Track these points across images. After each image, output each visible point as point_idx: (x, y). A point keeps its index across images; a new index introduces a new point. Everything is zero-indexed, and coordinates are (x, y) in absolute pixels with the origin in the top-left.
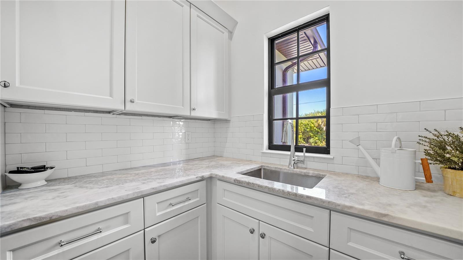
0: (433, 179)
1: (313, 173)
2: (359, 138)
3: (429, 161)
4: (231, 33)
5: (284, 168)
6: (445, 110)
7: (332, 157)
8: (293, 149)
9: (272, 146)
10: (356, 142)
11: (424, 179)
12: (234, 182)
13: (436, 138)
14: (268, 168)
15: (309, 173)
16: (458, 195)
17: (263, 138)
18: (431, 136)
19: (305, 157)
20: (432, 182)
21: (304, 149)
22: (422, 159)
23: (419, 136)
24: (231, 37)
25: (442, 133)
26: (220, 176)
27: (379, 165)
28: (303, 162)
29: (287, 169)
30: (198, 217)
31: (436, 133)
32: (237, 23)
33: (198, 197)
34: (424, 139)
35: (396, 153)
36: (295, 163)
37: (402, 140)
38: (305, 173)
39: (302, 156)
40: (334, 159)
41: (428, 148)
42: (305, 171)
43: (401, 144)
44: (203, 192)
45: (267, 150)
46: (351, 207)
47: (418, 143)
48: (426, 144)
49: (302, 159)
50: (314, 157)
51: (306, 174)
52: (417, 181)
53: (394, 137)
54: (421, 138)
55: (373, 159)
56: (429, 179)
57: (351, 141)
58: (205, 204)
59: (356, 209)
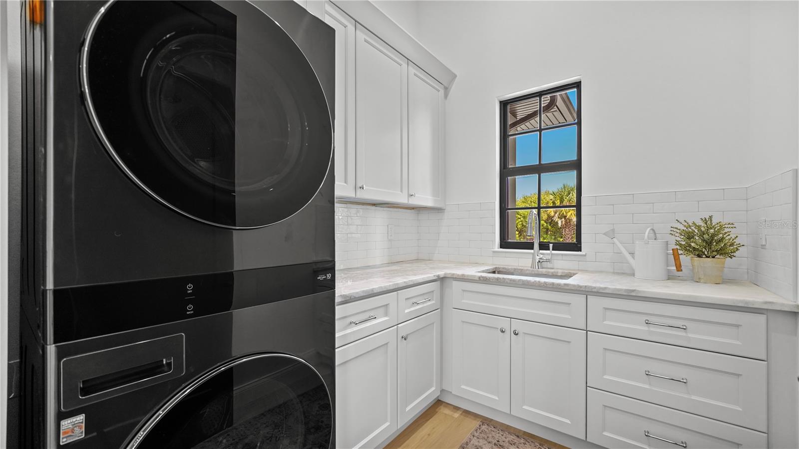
0: (683, 268)
1: (562, 272)
2: (613, 230)
3: (680, 252)
4: (446, 89)
5: (526, 268)
6: (698, 201)
7: (584, 253)
8: (536, 246)
9: (505, 244)
10: (611, 234)
11: (675, 268)
12: (478, 279)
13: (685, 229)
14: (505, 270)
15: (557, 273)
16: (702, 281)
17: (495, 233)
18: (682, 228)
19: (552, 254)
20: (682, 271)
21: (551, 245)
22: (673, 250)
23: (672, 227)
24: (446, 96)
25: (691, 224)
26: (458, 275)
27: (633, 258)
28: (548, 261)
29: (529, 270)
30: (433, 323)
31: (686, 224)
32: (456, 76)
33: (433, 300)
34: (675, 230)
35: (648, 244)
36: (539, 262)
37: (656, 232)
38: (552, 273)
39: (548, 254)
40: (587, 256)
41: (678, 239)
42: (553, 270)
43: (656, 236)
44: (437, 294)
45: (498, 248)
46: (605, 288)
47: (670, 234)
48: (677, 235)
49: (549, 257)
50: (562, 255)
51: (554, 274)
52: (669, 271)
53: (647, 229)
54: (672, 229)
55: (630, 254)
56: (679, 268)
57: (604, 234)
58: (439, 310)
59: (609, 289)
